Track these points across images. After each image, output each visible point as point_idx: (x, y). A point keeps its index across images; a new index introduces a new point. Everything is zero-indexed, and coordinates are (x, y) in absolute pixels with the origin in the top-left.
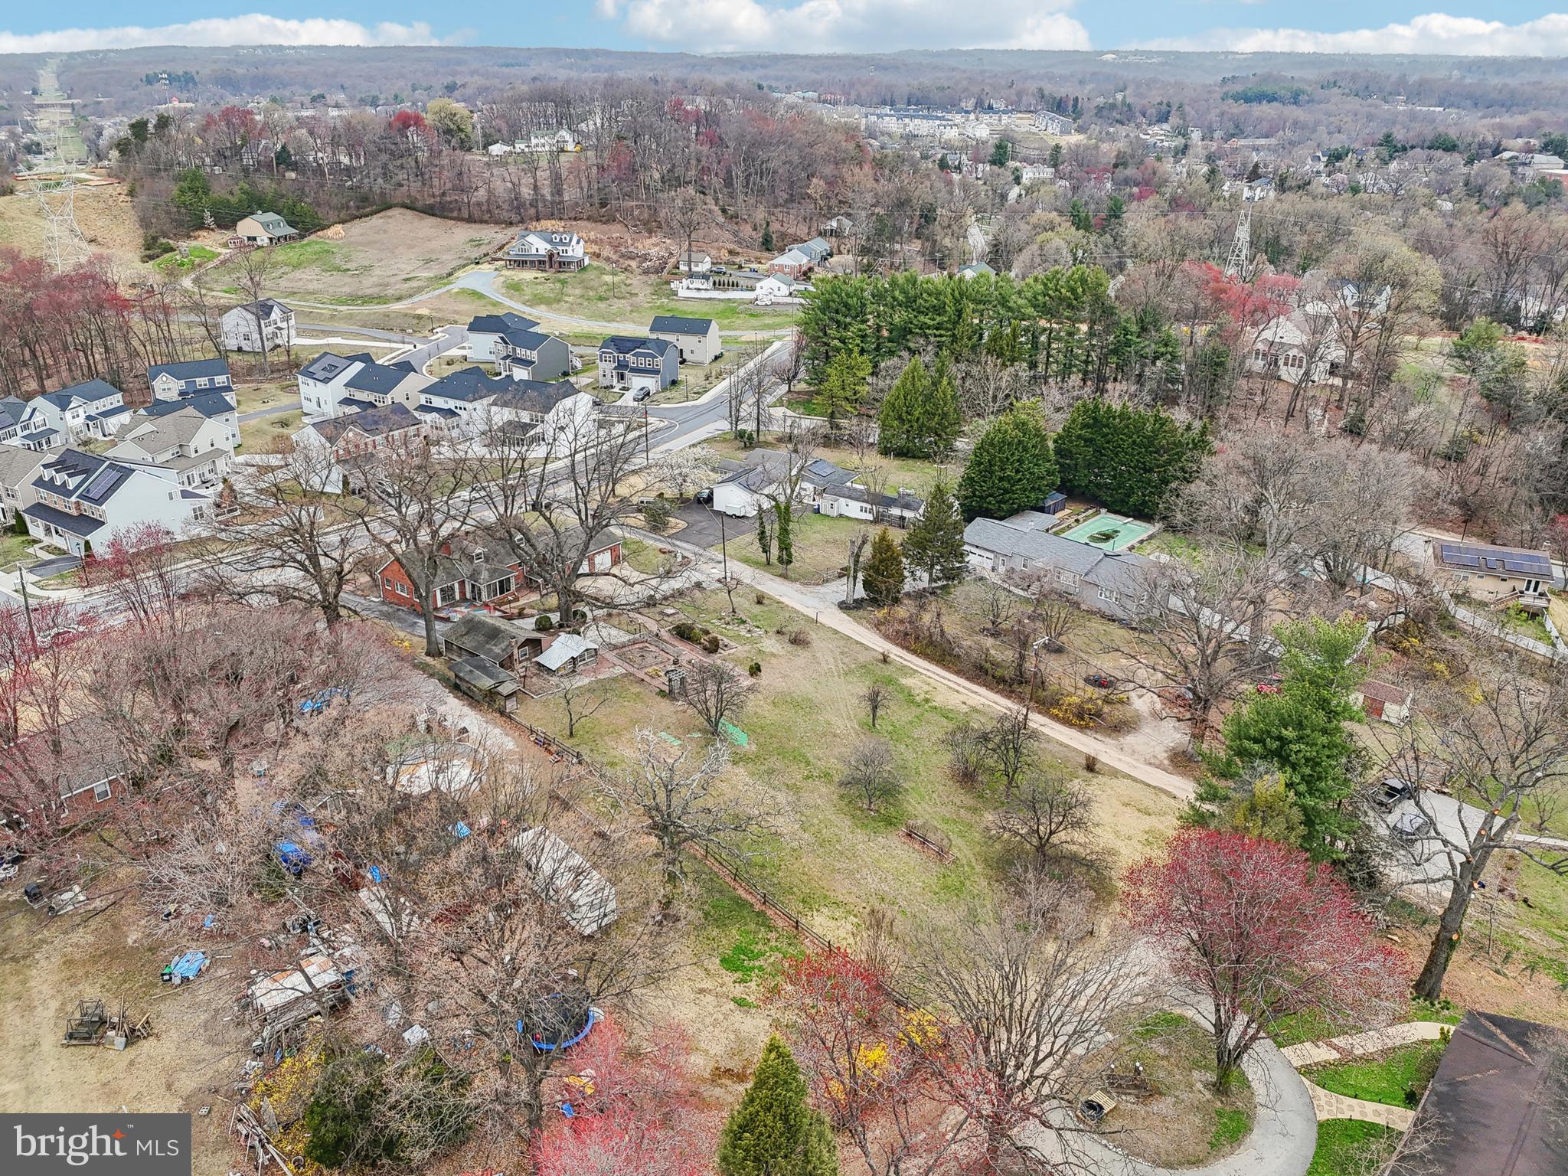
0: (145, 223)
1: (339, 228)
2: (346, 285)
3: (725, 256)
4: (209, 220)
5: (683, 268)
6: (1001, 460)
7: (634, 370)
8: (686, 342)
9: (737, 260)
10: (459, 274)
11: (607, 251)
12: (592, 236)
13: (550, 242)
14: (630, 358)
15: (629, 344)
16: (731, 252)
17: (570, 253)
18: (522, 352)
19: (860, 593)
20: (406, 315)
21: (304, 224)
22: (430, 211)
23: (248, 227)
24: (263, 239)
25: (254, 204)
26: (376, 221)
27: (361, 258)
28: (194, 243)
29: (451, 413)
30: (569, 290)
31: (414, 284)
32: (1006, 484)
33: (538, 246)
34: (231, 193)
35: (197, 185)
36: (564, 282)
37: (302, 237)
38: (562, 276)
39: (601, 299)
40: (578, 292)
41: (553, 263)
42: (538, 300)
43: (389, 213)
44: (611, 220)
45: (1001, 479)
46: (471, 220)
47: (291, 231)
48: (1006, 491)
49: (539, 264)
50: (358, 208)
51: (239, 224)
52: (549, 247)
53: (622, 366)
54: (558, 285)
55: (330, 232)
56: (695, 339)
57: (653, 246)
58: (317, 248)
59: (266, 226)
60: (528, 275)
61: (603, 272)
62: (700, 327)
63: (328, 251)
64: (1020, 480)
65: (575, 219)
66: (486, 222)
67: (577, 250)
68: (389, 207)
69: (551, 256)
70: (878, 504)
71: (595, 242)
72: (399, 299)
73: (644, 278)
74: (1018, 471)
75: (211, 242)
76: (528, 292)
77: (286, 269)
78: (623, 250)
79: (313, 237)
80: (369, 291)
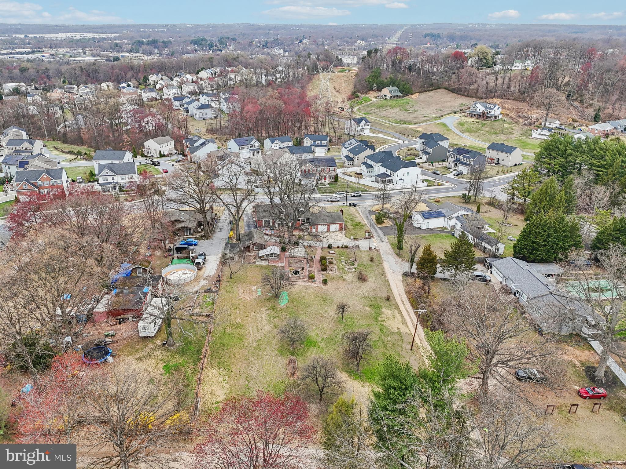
0: (355, 86)
1: (417, 95)
2: (403, 116)
3: (570, 121)
4: (375, 88)
7: (462, 163)
9: (576, 124)
10: (446, 117)
11: (513, 114)
12: (510, 107)
13: (486, 107)
14: (461, 158)
15: (463, 152)
17: (493, 113)
20: (412, 130)
21: (405, 92)
22: (453, 91)
24: (388, 97)
25: (392, 83)
26: (431, 93)
27: (416, 107)
28: (367, 96)
30: (484, 128)
31: (426, 118)
33: (480, 108)
34: (386, 78)
35: (377, 75)
36: (483, 125)
37: (403, 97)
38: (485, 122)
39: (495, 133)
40: (487, 129)
43: (438, 90)
46: (467, 96)
47: (399, 94)
49: (478, 116)
50: (428, 87)
51: (383, 90)
52: (484, 109)
53: (457, 160)
55: (413, 96)
56: (505, 155)
57: (535, 114)
58: (405, 101)
59: (390, 92)
60: (471, 120)
62: (509, 150)
63: (407, 103)
67: (497, 111)
69: (484, 114)
72: (415, 124)
73: (523, 127)
75: (372, 97)
79: (407, 97)
80: (408, 119)
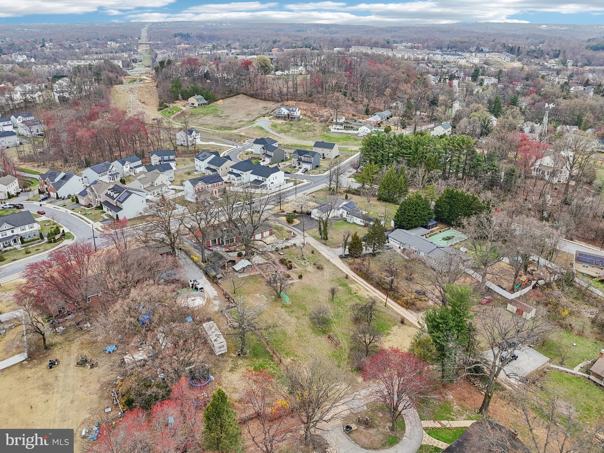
0: (160, 97)
1: (221, 101)
2: (220, 122)
3: (351, 116)
4: (180, 97)
5: (334, 121)
6: (409, 209)
7: (304, 162)
8: (326, 151)
9: (355, 118)
10: (257, 120)
11: (309, 114)
12: (305, 107)
13: (289, 110)
14: (303, 158)
15: (303, 153)
16: (353, 115)
17: (295, 114)
18: (269, 153)
19: (347, 252)
20: (237, 135)
21: (210, 99)
22: (252, 96)
23: (192, 100)
24: (196, 105)
25: (195, 92)
26: (233, 99)
27: (226, 112)
28: (175, 105)
29: (238, 175)
30: (293, 128)
31: (242, 123)
32: (410, 218)
33: (285, 111)
34: (188, 88)
35: (177, 85)
36: (292, 125)
37: (209, 104)
38: (292, 122)
39: (303, 131)
40: (296, 128)
41: (289, 117)
42: (282, 131)
43: (239, 96)
44: (312, 102)
45: (408, 216)
46: (265, 100)
47: (206, 102)
48: (410, 220)
49: (285, 118)
50: (228, 94)
51: (190, 99)
52: (288, 112)
53: (300, 160)
54: (290, 126)
55: (218, 102)
56: (329, 150)
57: (325, 112)
58: (213, 108)
59: (197, 100)
60: (280, 122)
61: (306, 121)
62: (330, 146)
63: (216, 109)
64: (415, 216)
65: (300, 101)
66: (270, 101)
67: (298, 113)
68: (238, 94)
69: (288, 115)
70: (366, 220)
71: (305, 110)
72: (236, 129)
73: (320, 124)
74: (415, 213)
75: (180, 105)
76: (279, 128)
77: (202, 115)
78: (315, 113)
79: (212, 104)
80: (227, 125)
